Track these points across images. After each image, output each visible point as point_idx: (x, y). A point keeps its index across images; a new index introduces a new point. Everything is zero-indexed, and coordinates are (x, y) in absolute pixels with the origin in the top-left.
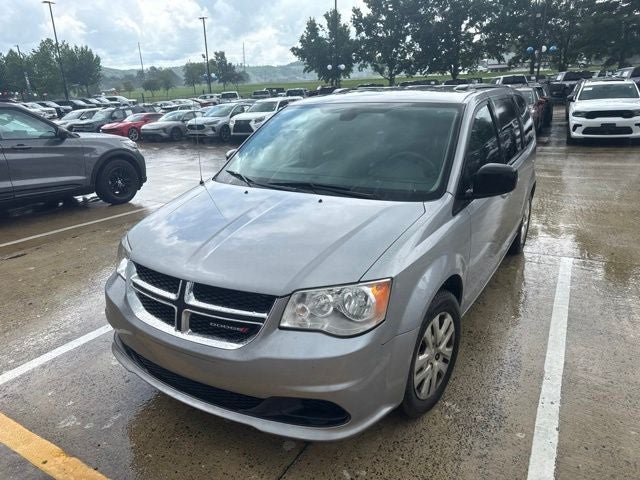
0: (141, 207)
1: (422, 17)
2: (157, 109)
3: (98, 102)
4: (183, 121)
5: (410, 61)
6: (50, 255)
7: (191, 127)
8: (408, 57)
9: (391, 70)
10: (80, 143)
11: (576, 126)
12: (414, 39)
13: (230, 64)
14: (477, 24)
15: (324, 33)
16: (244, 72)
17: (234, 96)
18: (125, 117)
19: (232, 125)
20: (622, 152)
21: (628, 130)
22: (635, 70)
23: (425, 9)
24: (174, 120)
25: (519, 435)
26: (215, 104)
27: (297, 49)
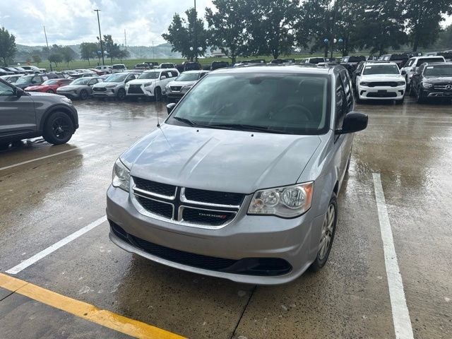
0: (75, 147)
1: (254, 16)
2: (66, 76)
3: (15, 70)
4: (89, 85)
5: (245, 47)
6: (22, 181)
7: (96, 89)
8: (244, 43)
9: (233, 52)
10: (32, 99)
11: (362, 92)
12: (248, 31)
13: (116, 44)
14: (290, 22)
15: (185, 24)
16: (125, 50)
17: (123, 67)
18: (43, 81)
19: (127, 88)
20: (391, 108)
21: (394, 94)
22: (392, 56)
23: (256, 11)
24: (82, 84)
25: (379, 277)
26: (108, 73)
27: (166, 35)
